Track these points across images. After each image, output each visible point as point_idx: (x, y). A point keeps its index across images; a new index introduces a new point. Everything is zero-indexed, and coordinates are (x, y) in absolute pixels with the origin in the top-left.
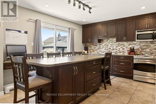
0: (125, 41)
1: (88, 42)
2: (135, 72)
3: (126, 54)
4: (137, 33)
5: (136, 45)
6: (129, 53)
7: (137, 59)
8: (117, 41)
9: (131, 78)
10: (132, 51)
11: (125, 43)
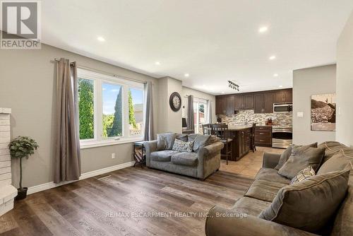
0: (263, 113)
1: (223, 114)
2: (274, 140)
3: (264, 125)
4: (274, 106)
5: (273, 116)
6: (267, 124)
7: (275, 129)
8: (255, 113)
9: (270, 146)
10: (270, 122)
11: (263, 115)
